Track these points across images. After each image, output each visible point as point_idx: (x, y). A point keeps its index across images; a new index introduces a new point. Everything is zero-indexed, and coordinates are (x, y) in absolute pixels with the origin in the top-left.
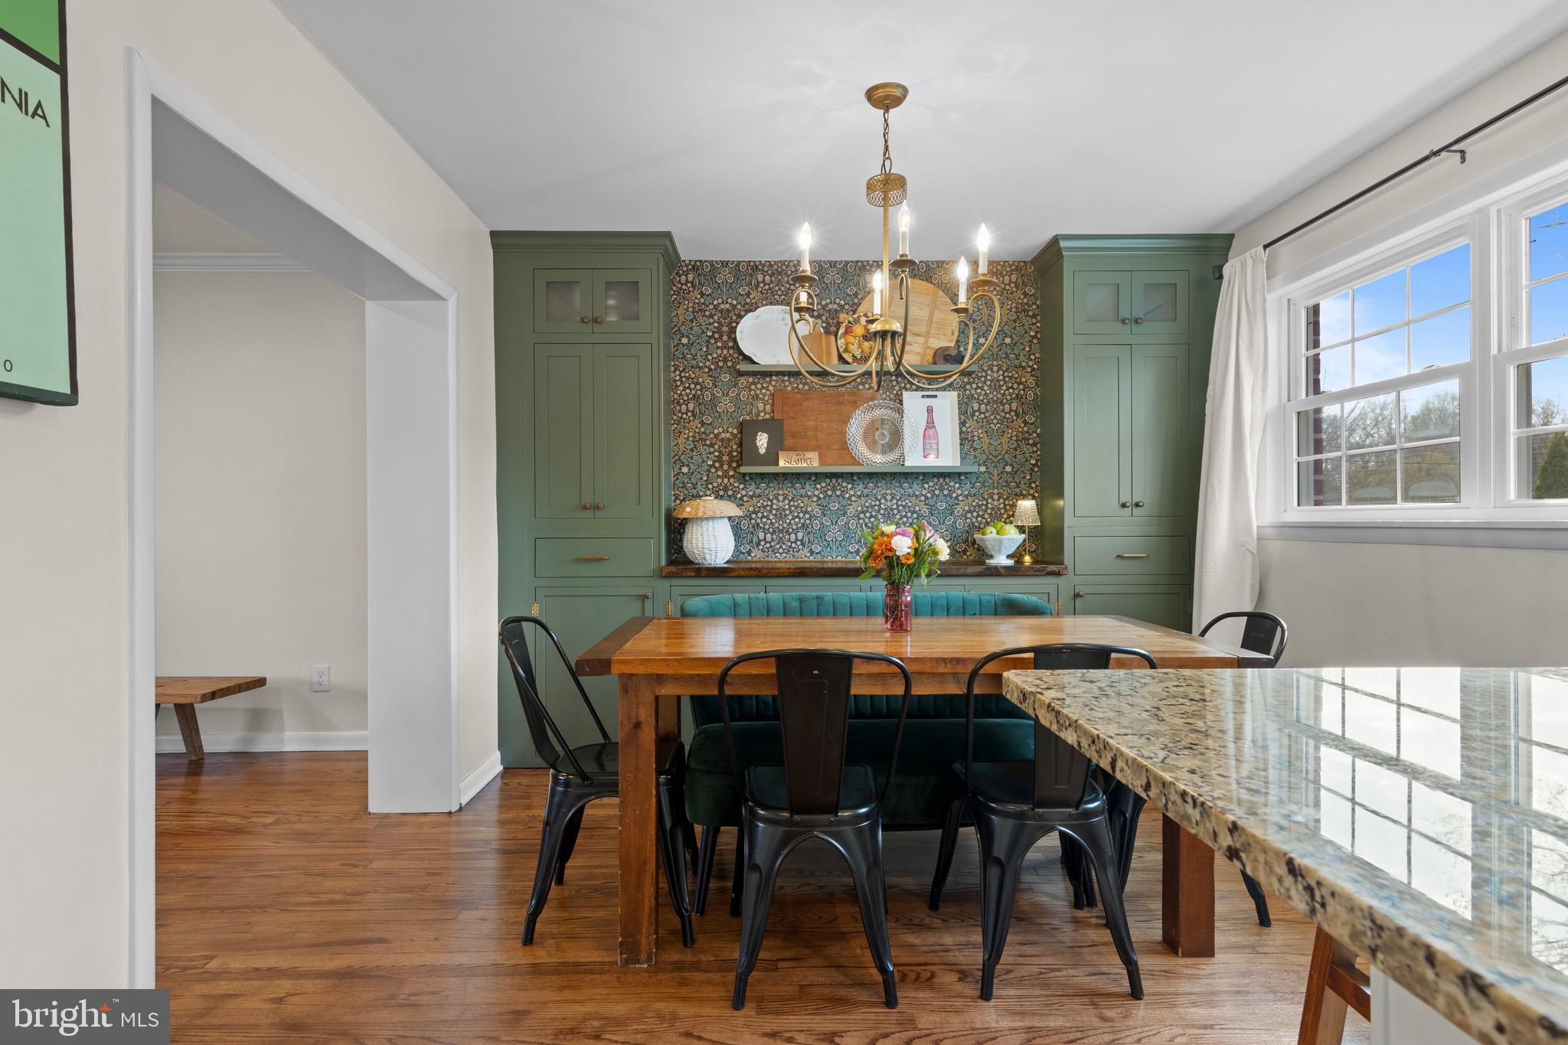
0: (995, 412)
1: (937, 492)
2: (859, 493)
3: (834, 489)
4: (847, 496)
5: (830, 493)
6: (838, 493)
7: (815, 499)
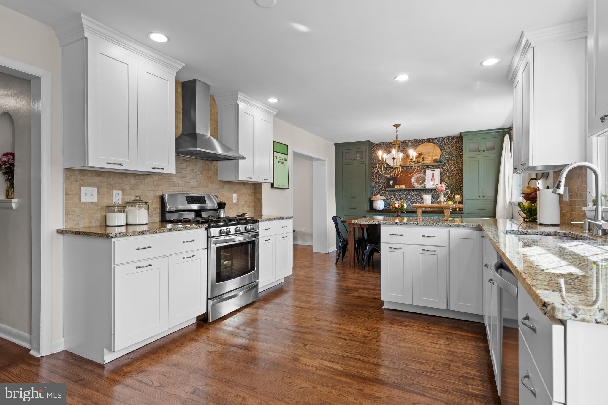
0: (451, 173)
1: (435, 194)
2: (415, 194)
3: (409, 193)
4: (412, 195)
5: (408, 194)
6: (410, 194)
7: (405, 195)
